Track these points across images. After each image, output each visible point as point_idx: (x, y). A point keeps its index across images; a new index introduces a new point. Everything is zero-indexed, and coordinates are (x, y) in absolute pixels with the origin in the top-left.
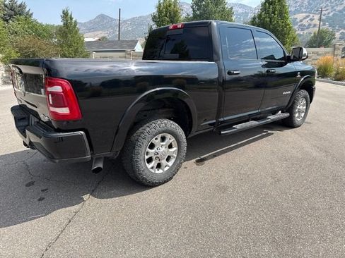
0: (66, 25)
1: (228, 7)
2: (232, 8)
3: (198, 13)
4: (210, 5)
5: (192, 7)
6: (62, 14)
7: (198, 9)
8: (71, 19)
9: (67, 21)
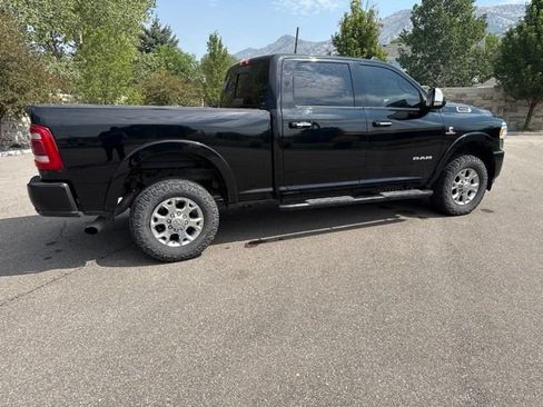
0: (212, 55)
1: (477, 14)
2: (485, 16)
3: (422, 27)
4: (444, 15)
5: (412, 19)
6: (208, 40)
7: (423, 22)
8: (220, 46)
9: (214, 49)
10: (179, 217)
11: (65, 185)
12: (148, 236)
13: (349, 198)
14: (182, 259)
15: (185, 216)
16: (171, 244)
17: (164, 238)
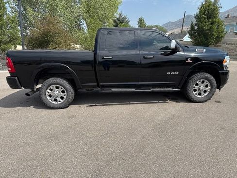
10: (57, 92)
11: (16, 78)
12: (45, 98)
13: (133, 90)
14: (58, 109)
15: (59, 92)
16: (54, 102)
17: (51, 100)
